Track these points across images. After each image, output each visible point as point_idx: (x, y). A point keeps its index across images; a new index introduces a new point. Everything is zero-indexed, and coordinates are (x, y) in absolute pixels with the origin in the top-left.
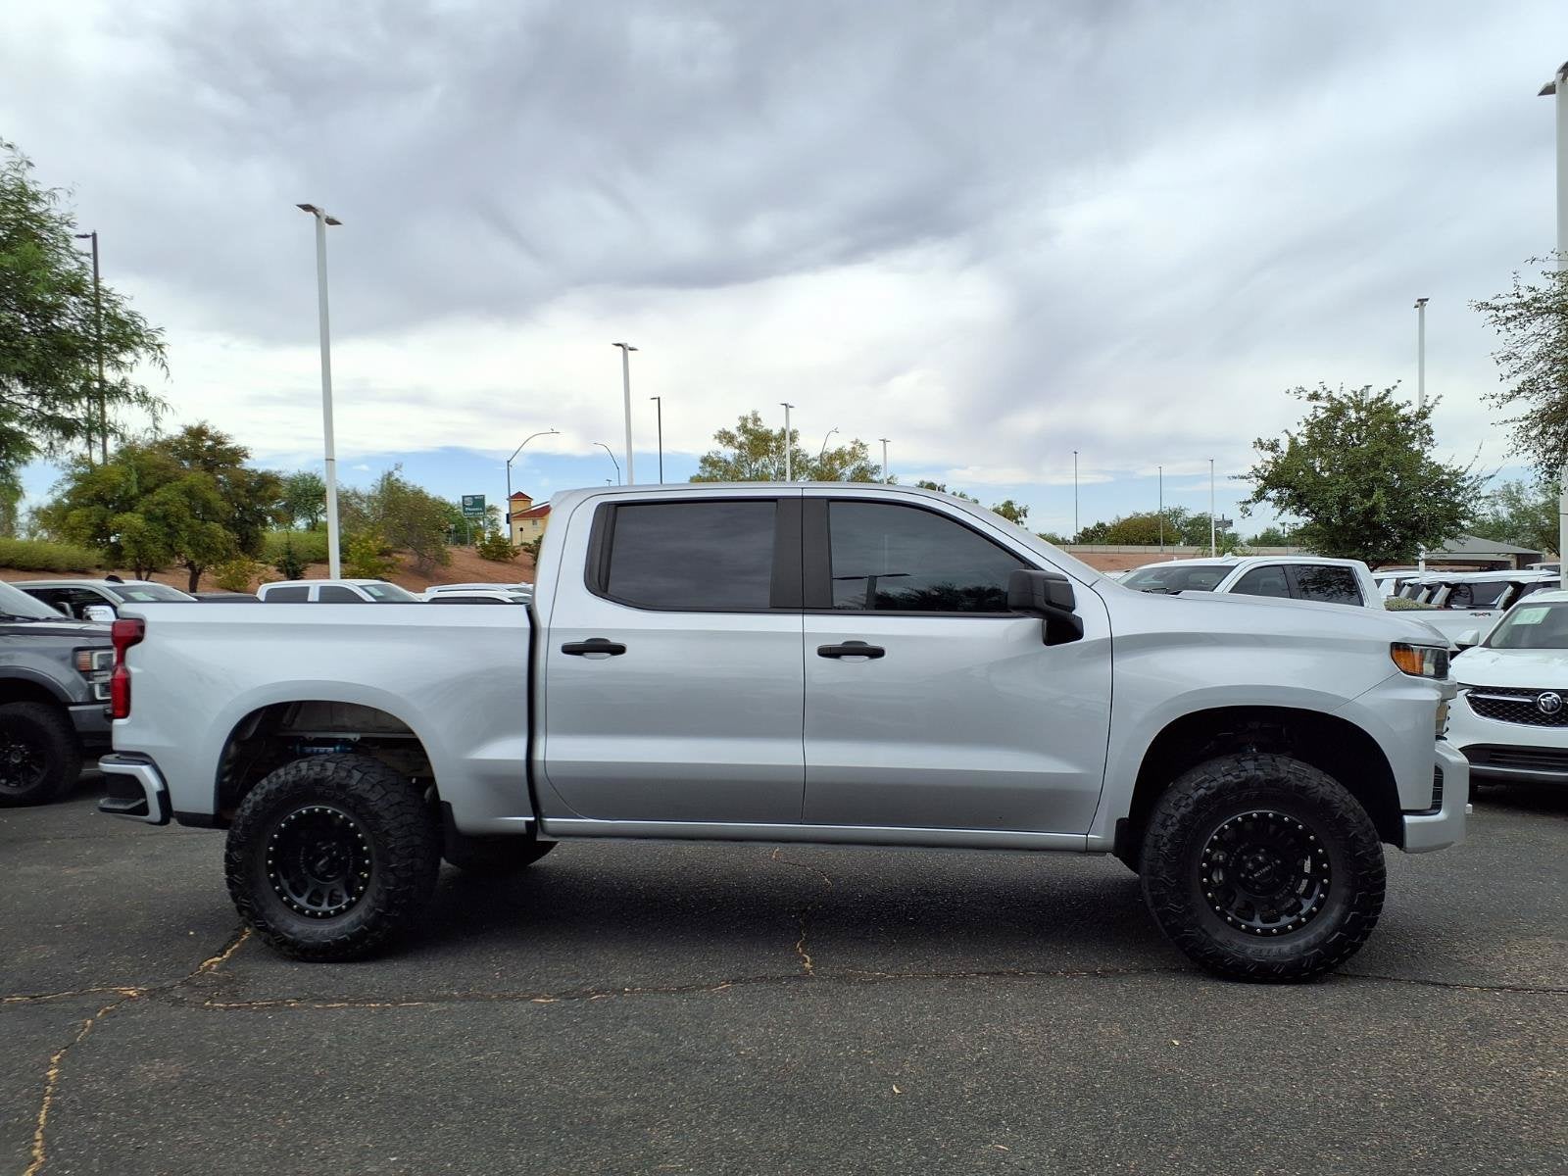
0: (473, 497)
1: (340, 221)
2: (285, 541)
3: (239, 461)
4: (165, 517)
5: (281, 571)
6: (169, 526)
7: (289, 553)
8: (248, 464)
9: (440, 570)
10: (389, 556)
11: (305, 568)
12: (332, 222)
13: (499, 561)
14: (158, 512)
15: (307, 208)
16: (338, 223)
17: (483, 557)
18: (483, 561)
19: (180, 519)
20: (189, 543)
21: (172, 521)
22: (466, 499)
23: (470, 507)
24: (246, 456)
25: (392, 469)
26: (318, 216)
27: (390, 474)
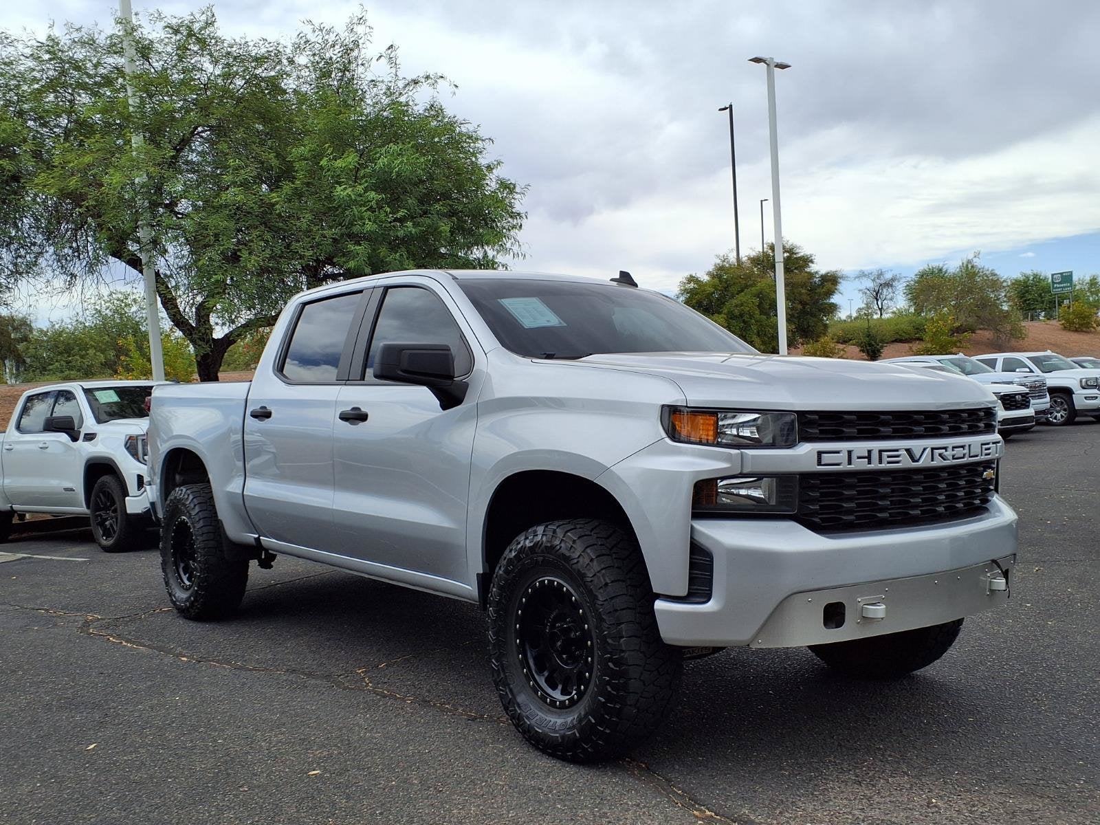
0: (1061, 274)
1: (790, 64)
2: (866, 326)
3: (807, 266)
4: (741, 315)
5: (862, 351)
6: (744, 322)
7: (868, 336)
8: (813, 268)
9: (1013, 343)
10: (973, 332)
11: (882, 347)
12: (783, 66)
13: (1082, 331)
14: (736, 312)
15: (757, 60)
16: (789, 66)
17: (1065, 328)
18: (1064, 332)
19: (751, 316)
20: (758, 335)
21: (746, 318)
22: (1055, 276)
23: (1059, 283)
24: (812, 262)
25: (971, 257)
26: (768, 65)
27: (969, 262)
